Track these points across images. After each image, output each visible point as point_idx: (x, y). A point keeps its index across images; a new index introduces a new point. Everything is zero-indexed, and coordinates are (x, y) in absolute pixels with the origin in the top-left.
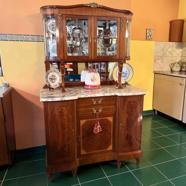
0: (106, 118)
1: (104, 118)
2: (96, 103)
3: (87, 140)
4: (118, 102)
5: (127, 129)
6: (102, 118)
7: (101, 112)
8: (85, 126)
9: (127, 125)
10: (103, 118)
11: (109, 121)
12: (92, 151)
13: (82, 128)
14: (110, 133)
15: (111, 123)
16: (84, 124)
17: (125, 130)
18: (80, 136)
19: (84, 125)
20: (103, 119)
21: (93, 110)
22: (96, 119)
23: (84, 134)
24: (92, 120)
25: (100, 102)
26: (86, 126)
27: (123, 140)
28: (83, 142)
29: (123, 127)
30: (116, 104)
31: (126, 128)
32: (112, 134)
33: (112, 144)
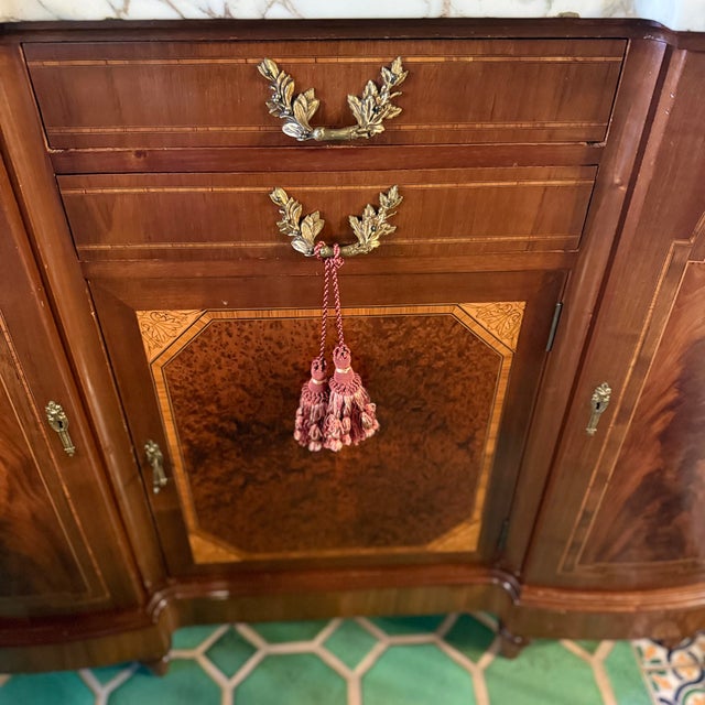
0: (442, 309)
1: (421, 310)
2: (315, 122)
3: (241, 481)
4: (634, 127)
5: (664, 437)
6: (397, 302)
7: (386, 249)
8: (206, 368)
9: (670, 407)
10: (404, 310)
11: (473, 337)
12: (295, 548)
13: (173, 385)
14: (471, 439)
15: (498, 358)
16: (187, 350)
17: (634, 441)
18: (163, 447)
19: (185, 356)
20: (400, 319)
21: (276, 208)
22: (317, 313)
23: (205, 435)
24: (277, 323)
25: (370, 111)
26: (219, 374)
27: (587, 515)
28: (203, 491)
29: (624, 414)
30: (595, 161)
31: (658, 427)
32: (490, 448)
33: (477, 515)
